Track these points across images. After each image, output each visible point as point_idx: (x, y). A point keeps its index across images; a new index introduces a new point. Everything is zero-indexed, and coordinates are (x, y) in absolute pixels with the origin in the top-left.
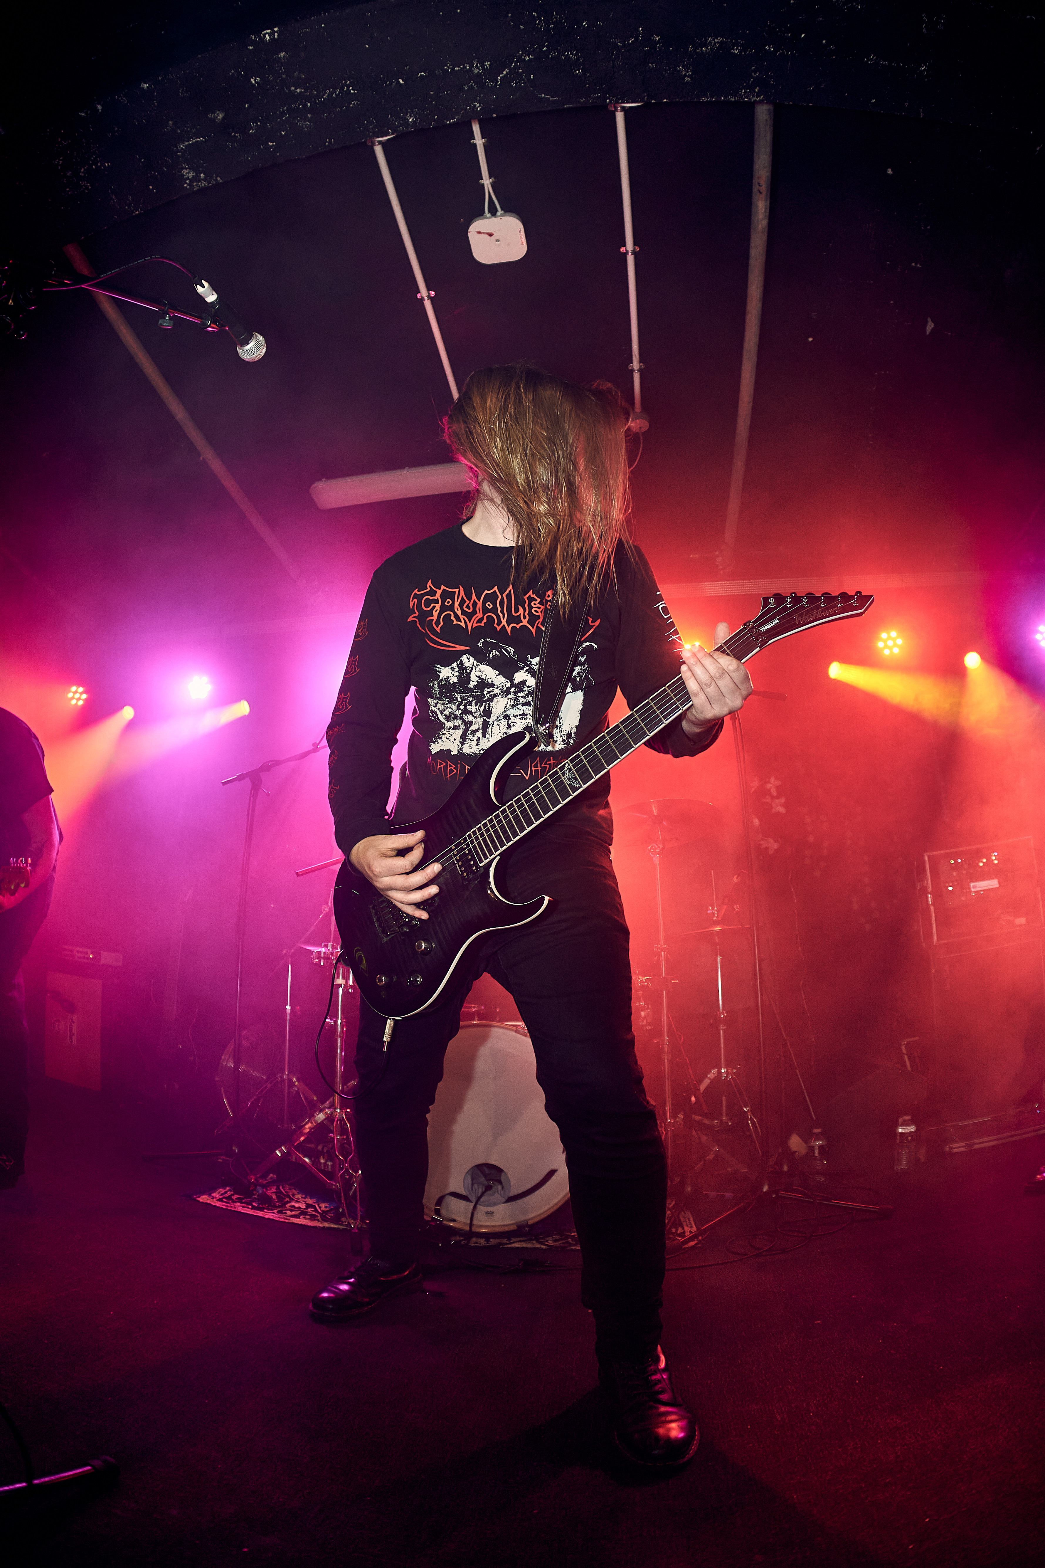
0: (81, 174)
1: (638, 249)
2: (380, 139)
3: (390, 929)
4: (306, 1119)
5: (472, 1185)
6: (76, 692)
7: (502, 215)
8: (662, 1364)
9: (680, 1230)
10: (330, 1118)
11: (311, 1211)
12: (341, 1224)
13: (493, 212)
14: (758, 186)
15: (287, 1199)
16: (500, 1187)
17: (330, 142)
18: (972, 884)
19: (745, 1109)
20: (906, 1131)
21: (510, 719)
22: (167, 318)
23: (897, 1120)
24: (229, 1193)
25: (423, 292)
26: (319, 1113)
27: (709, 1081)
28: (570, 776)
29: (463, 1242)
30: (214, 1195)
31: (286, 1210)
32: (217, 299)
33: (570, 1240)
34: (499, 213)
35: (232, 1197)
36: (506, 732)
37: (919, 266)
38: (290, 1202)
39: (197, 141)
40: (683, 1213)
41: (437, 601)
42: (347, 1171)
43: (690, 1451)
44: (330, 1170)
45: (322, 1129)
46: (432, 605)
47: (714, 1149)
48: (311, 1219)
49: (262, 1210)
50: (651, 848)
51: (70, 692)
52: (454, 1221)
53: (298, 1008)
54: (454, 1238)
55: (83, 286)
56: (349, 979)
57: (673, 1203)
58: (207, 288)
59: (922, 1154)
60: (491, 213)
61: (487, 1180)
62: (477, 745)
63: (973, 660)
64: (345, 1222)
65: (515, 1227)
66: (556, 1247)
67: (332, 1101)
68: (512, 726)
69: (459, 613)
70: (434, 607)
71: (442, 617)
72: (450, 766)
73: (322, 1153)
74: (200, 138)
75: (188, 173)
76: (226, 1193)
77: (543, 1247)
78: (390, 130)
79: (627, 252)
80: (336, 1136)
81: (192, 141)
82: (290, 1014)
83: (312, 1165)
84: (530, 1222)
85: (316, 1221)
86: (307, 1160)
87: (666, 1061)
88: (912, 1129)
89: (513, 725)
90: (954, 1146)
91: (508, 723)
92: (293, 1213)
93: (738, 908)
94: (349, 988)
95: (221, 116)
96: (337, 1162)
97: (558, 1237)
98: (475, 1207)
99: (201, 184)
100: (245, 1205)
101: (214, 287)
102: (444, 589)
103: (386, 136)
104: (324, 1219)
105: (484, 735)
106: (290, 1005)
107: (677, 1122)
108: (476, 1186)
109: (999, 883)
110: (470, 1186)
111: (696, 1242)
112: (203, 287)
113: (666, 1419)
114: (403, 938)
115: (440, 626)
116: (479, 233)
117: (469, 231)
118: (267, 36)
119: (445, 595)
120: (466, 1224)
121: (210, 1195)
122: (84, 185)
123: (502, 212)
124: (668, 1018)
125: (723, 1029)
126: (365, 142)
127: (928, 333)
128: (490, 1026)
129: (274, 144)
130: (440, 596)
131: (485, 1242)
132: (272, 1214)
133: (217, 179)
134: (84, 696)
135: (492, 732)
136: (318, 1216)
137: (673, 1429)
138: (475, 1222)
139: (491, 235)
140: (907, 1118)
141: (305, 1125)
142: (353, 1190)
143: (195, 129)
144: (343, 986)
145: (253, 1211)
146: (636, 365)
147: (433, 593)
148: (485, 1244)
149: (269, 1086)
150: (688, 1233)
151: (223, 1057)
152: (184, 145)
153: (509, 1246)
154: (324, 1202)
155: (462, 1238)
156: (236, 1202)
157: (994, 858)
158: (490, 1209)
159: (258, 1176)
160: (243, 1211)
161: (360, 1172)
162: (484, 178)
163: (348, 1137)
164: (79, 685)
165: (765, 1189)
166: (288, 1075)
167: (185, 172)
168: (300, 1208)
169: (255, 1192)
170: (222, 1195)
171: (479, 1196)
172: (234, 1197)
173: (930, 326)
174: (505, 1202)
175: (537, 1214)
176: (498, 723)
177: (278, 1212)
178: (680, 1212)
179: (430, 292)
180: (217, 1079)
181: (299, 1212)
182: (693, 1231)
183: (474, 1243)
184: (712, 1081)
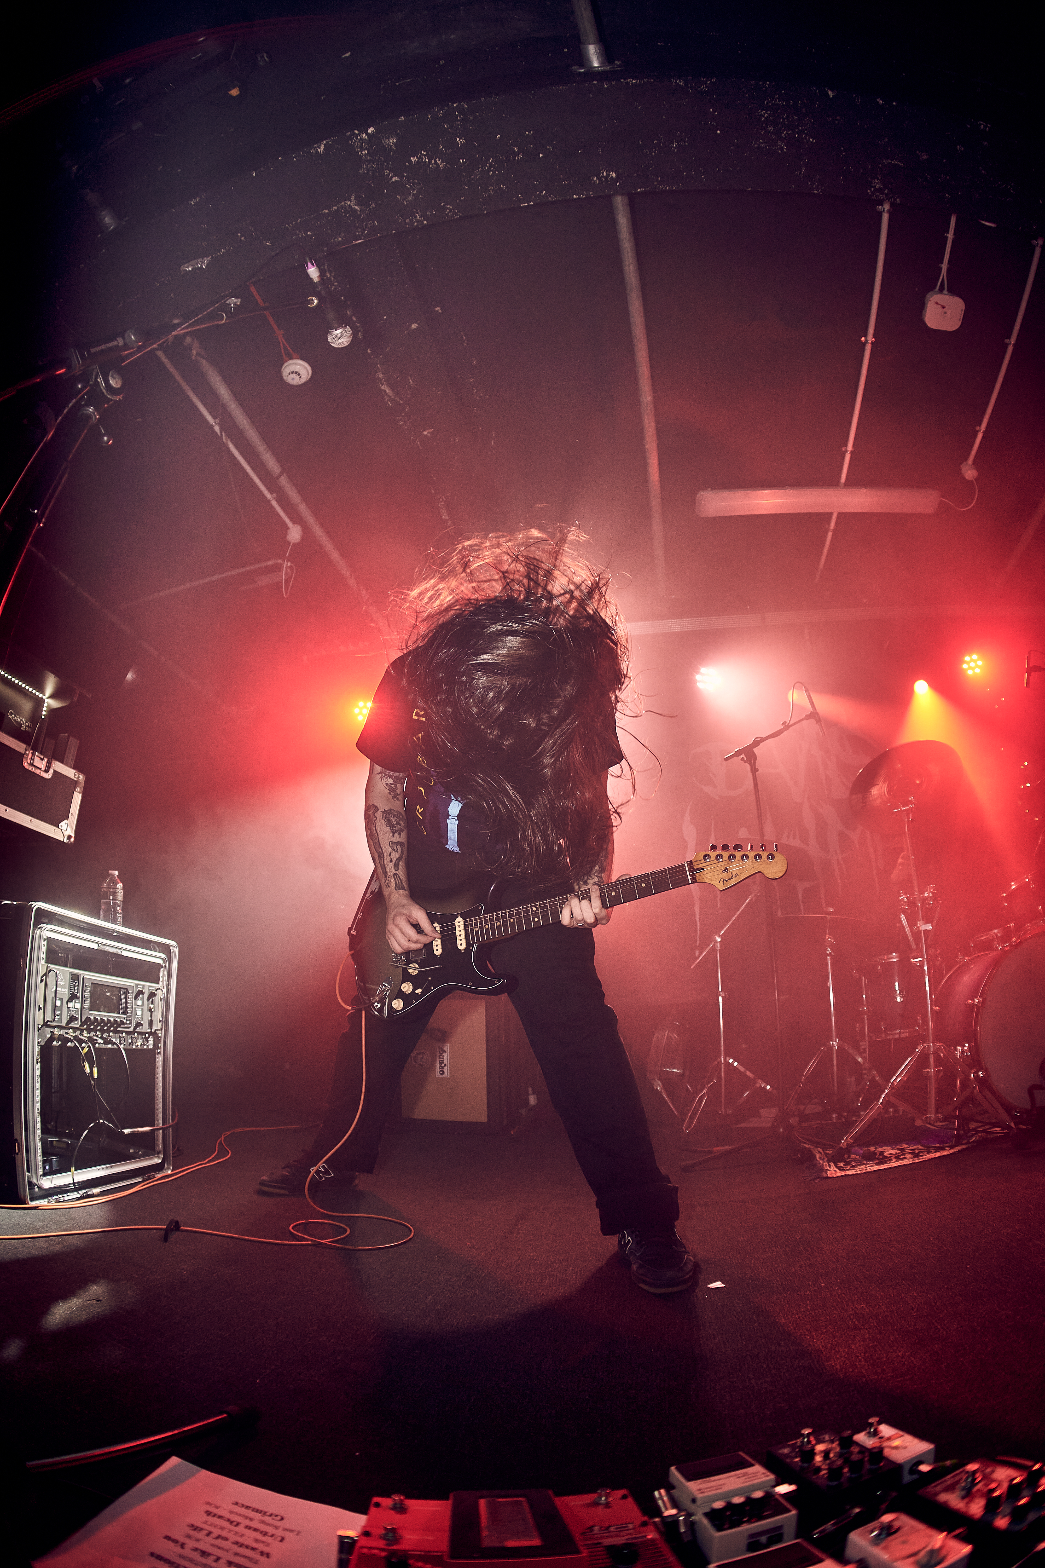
25: (870, 337)
34: (946, 292)
60: (941, 291)
79: (1009, 344)
95: (925, 157)
116: (937, 303)
117: (926, 300)
118: (982, 126)
123: (949, 291)
139: (943, 307)
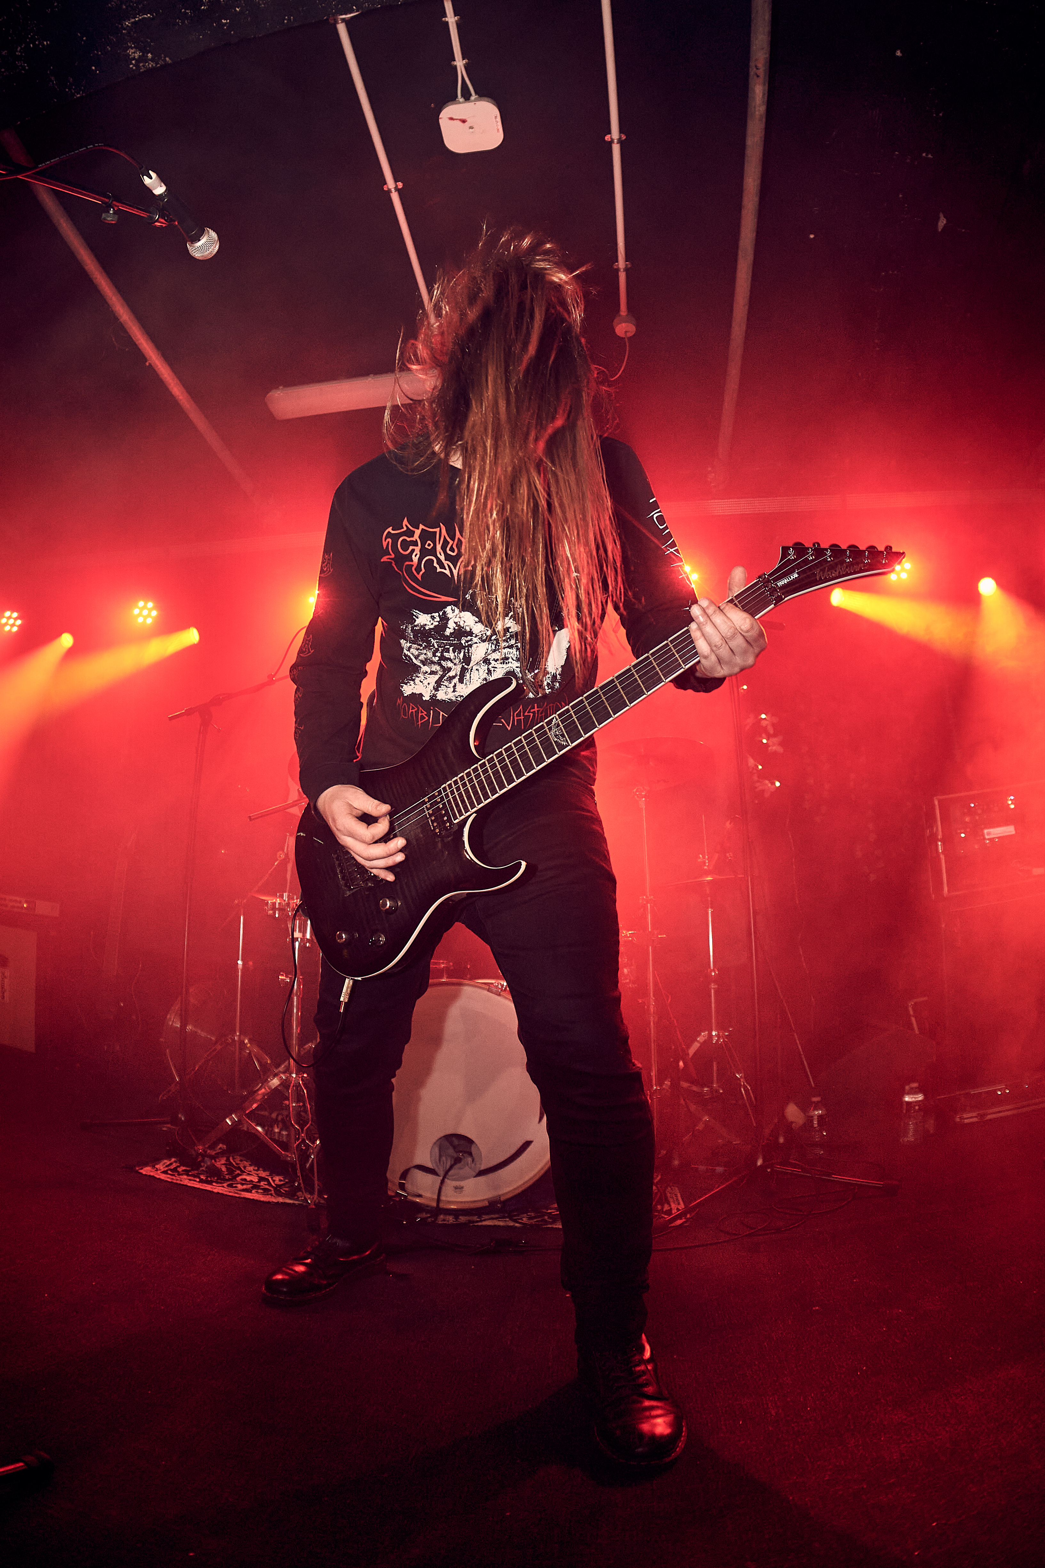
0: (17, 53)
1: (624, 137)
2: (344, 16)
3: (353, 883)
4: (258, 1085)
5: (440, 1156)
6: (10, 618)
7: (476, 100)
8: (647, 1354)
9: (666, 1207)
10: (285, 1084)
11: (265, 1184)
12: (297, 1199)
13: (467, 96)
14: (755, 69)
15: (238, 1172)
16: (470, 1159)
17: (289, 20)
18: (986, 831)
19: (737, 1076)
20: (913, 1099)
21: (490, 663)
22: (111, 212)
23: (904, 1089)
24: (174, 1165)
25: (390, 183)
26: (274, 1079)
27: (699, 1045)
28: (557, 732)
29: (429, 1220)
30: (157, 1166)
31: (238, 1184)
32: (165, 191)
33: (546, 1217)
34: (473, 98)
35: (178, 1169)
36: (486, 678)
37: (930, 156)
38: (241, 1175)
39: (144, 18)
40: (669, 1188)
41: (415, 543)
42: (303, 1141)
43: (676, 1449)
44: (285, 1139)
45: (277, 1095)
46: (411, 548)
47: (704, 1119)
48: (263, 1194)
49: (210, 1183)
50: (636, 792)
51: (4, 617)
52: (420, 1196)
53: (251, 963)
54: (419, 1215)
55: (18, 177)
56: (306, 932)
57: (659, 1177)
58: (154, 180)
59: (931, 1125)
60: (464, 98)
61: (457, 1152)
62: (454, 691)
63: (987, 587)
64: (302, 1197)
65: (487, 1204)
66: (531, 1225)
67: (287, 1065)
68: (492, 671)
69: (442, 558)
70: (413, 550)
71: (423, 562)
72: (422, 712)
73: (276, 1121)
74: (147, 15)
75: (134, 53)
76: (171, 1164)
77: (517, 1225)
78: (354, 7)
79: (612, 141)
80: (292, 1103)
81: (138, 17)
82: (242, 970)
83: (266, 1134)
84: (502, 1199)
85: (270, 1196)
86: (259, 1129)
87: (652, 1024)
88: (920, 1097)
89: (494, 670)
90: (965, 1116)
91: (488, 668)
92: (245, 1187)
93: (731, 857)
94: (307, 943)
96: (293, 1132)
97: (533, 1214)
98: (442, 1182)
99: (148, 65)
100: (192, 1178)
101: (163, 178)
102: (422, 529)
103: (350, 13)
104: (278, 1194)
105: (461, 681)
106: (242, 960)
107: (664, 1089)
108: (444, 1158)
109: (1015, 830)
110: (438, 1158)
111: (684, 1220)
112: (151, 178)
113: (650, 1414)
114: (367, 893)
115: (421, 573)
116: (451, 119)
117: (440, 117)
119: (425, 536)
120: (432, 1199)
121: (154, 1167)
122: (21, 65)
123: (477, 96)
124: (654, 976)
125: (714, 988)
126: (327, 19)
127: (940, 230)
128: (460, 984)
129: (228, 21)
130: (419, 537)
131: (454, 1220)
132: (222, 1188)
133: (166, 60)
134: (19, 622)
135: (470, 677)
136: (271, 1190)
137: (659, 1424)
138: (443, 1198)
139: (464, 121)
140: (915, 1085)
141: (258, 1090)
142: (310, 1162)
143: (141, 5)
144: (299, 940)
145: (200, 1184)
146: (621, 263)
147: (412, 534)
148: (453, 1221)
149: (219, 1047)
150: (676, 1211)
151: (168, 1017)
152: (130, 22)
153: (480, 1224)
154: (278, 1175)
155: (429, 1215)
156: (182, 1174)
157: (1010, 802)
158: (458, 1183)
159: (206, 1146)
160: (189, 1185)
161: (318, 1142)
162: (457, 59)
163: (304, 1105)
164: (13, 611)
165: (760, 1162)
166: (239, 1036)
167: (131, 51)
168: (252, 1181)
169: (202, 1164)
170: (167, 1166)
171: (447, 1168)
172: (180, 1169)
173: (942, 222)
174: (475, 1177)
175: (511, 1188)
176: (478, 668)
177: (228, 1186)
178: (666, 1188)
179: (397, 183)
180: (161, 1040)
181: (251, 1185)
182: (680, 1209)
183: (441, 1221)
184: (703, 1044)
